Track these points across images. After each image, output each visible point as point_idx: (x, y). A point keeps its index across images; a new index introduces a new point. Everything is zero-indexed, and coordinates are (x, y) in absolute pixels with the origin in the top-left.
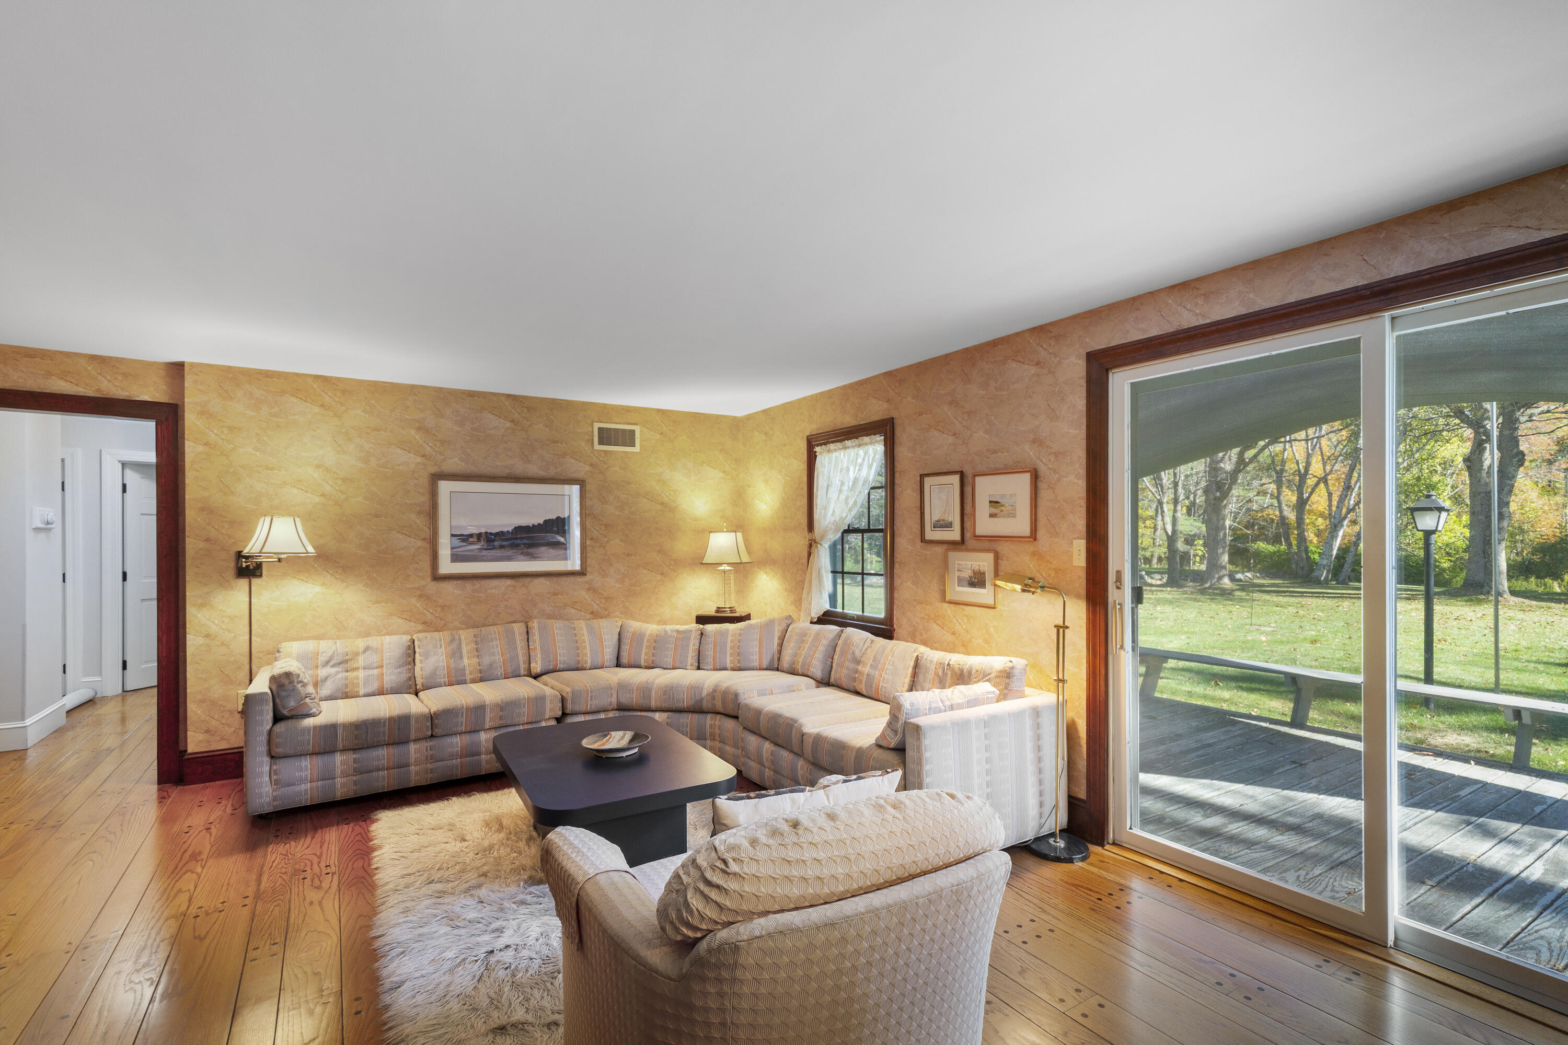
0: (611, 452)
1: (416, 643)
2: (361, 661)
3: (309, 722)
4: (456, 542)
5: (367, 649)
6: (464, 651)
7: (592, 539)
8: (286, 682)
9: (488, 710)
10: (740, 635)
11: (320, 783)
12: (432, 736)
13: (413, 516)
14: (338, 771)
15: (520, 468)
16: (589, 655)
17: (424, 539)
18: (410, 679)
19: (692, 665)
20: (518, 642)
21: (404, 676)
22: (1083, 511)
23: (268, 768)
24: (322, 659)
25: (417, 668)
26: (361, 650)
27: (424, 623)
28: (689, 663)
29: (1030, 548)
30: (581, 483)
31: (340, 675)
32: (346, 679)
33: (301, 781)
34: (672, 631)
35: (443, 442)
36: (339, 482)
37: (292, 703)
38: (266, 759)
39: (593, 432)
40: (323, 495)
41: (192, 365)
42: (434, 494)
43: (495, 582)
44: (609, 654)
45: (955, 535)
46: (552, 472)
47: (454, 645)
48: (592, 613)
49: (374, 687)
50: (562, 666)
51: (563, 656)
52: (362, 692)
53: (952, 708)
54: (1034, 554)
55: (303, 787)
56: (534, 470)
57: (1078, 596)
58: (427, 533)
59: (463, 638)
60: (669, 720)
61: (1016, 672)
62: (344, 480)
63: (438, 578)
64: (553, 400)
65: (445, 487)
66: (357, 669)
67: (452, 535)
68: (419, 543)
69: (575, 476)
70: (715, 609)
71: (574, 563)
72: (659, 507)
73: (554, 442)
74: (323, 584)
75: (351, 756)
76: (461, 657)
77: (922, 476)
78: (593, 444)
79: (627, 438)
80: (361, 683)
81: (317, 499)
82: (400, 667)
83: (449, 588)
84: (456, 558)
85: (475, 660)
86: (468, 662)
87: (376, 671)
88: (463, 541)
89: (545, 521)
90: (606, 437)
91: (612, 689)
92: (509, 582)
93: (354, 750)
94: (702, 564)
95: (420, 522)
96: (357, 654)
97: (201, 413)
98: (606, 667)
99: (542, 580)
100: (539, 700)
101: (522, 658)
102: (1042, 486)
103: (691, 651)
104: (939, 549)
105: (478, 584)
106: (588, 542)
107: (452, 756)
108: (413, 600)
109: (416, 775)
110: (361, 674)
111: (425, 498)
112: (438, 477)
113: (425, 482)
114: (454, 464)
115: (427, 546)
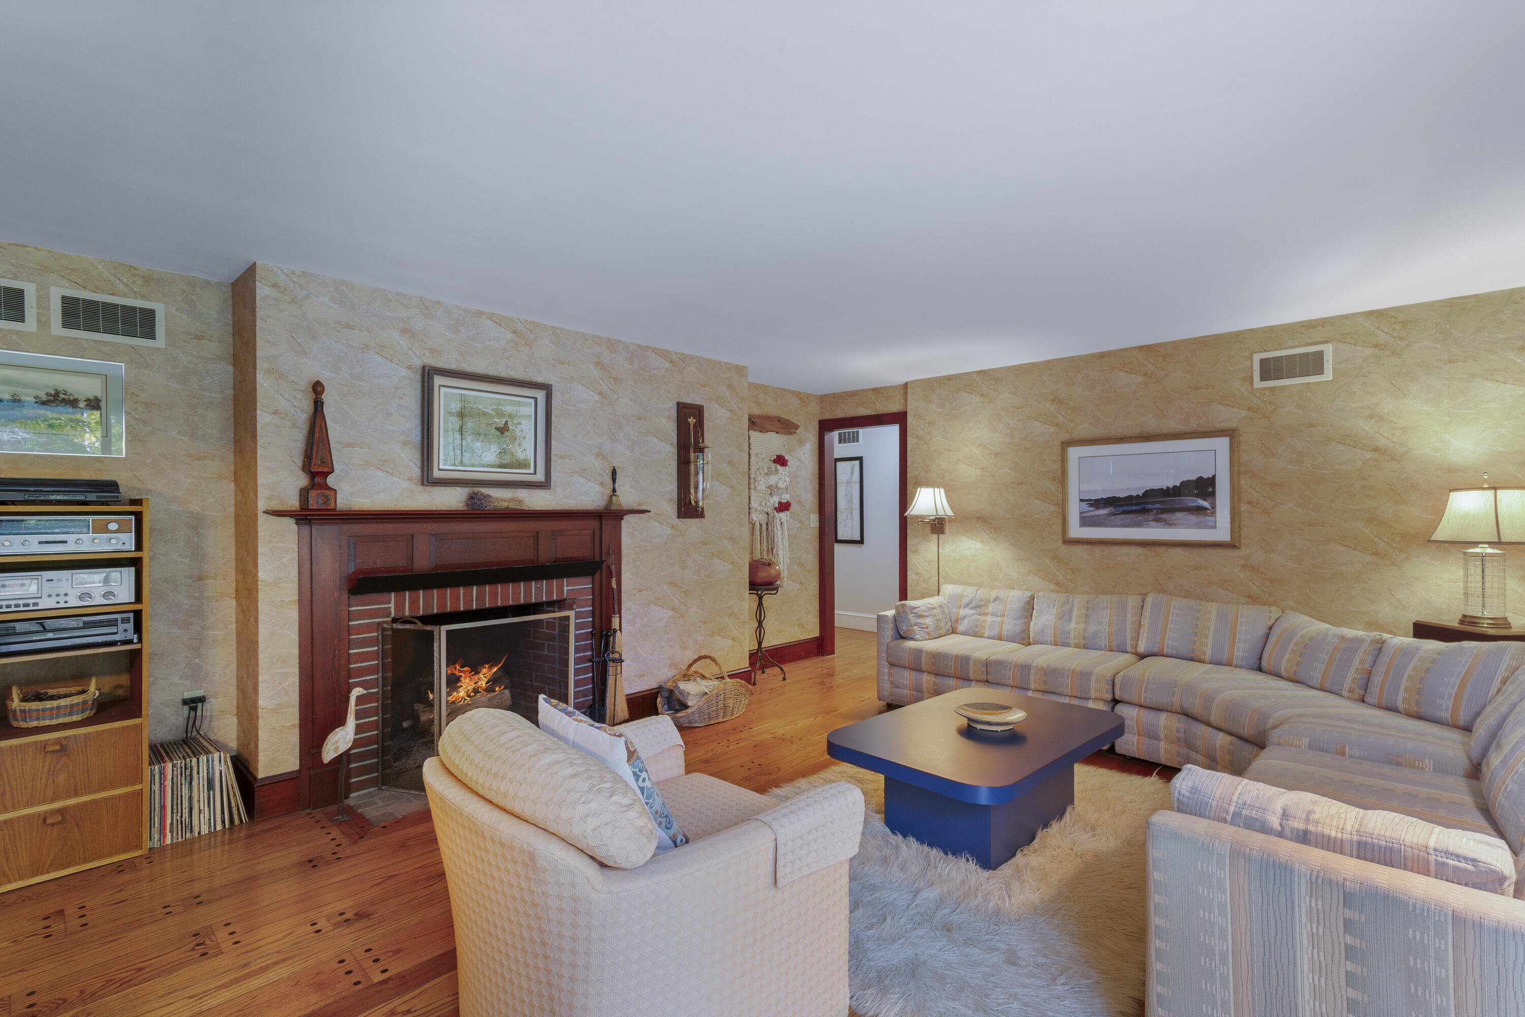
0: (1282, 388)
2: (991, 608)
3: (910, 644)
4: (1085, 506)
5: (996, 599)
6: (1075, 613)
7: (1249, 503)
10: (1433, 662)
12: (987, 681)
13: (1047, 483)
14: (925, 689)
15: (1153, 424)
16: (1210, 646)
17: (1055, 504)
18: (1024, 631)
19: (1351, 691)
20: (1129, 616)
21: (1020, 628)
23: (887, 670)
24: (965, 601)
25: (1032, 623)
26: (992, 599)
27: (1057, 583)
28: (1346, 687)
30: (1230, 433)
31: (974, 617)
32: (978, 621)
33: (903, 687)
34: (1334, 636)
35: (1074, 409)
36: (993, 456)
37: (905, 628)
38: (886, 664)
39: (1252, 366)
40: (982, 468)
42: (1064, 461)
43: (1125, 550)
44: (1242, 649)
46: (1193, 425)
47: (1066, 608)
48: (1249, 596)
49: (995, 632)
50: (1170, 652)
51: (1172, 640)
52: (986, 634)
55: (905, 692)
56: (1172, 425)
58: (1058, 498)
59: (1076, 602)
62: (996, 454)
63: (1068, 541)
64: (1195, 339)
65: (1074, 453)
66: (986, 614)
67: (1081, 500)
68: (1053, 508)
69: (1224, 425)
70: (1460, 617)
71: (1221, 531)
72: (1368, 455)
73: (1197, 388)
74: (982, 542)
76: (1070, 620)
78: (1252, 383)
79: (1314, 363)
80: (987, 627)
81: (979, 472)
82: (1017, 619)
83: (1079, 550)
84: (1085, 522)
85: (1082, 626)
86: (1074, 626)
87: (999, 619)
88: (1091, 505)
89: (1183, 483)
90: (1270, 369)
92: (1140, 550)
95: (1052, 487)
96: (988, 602)
98: (1236, 666)
99: (1179, 550)
101: (1129, 634)
103: (1353, 670)
105: (1108, 550)
106: (1244, 507)
108: (1047, 560)
110: (989, 619)
111: (1057, 465)
112: (1066, 444)
113: (1057, 449)
114: (1085, 429)
115: (1059, 510)
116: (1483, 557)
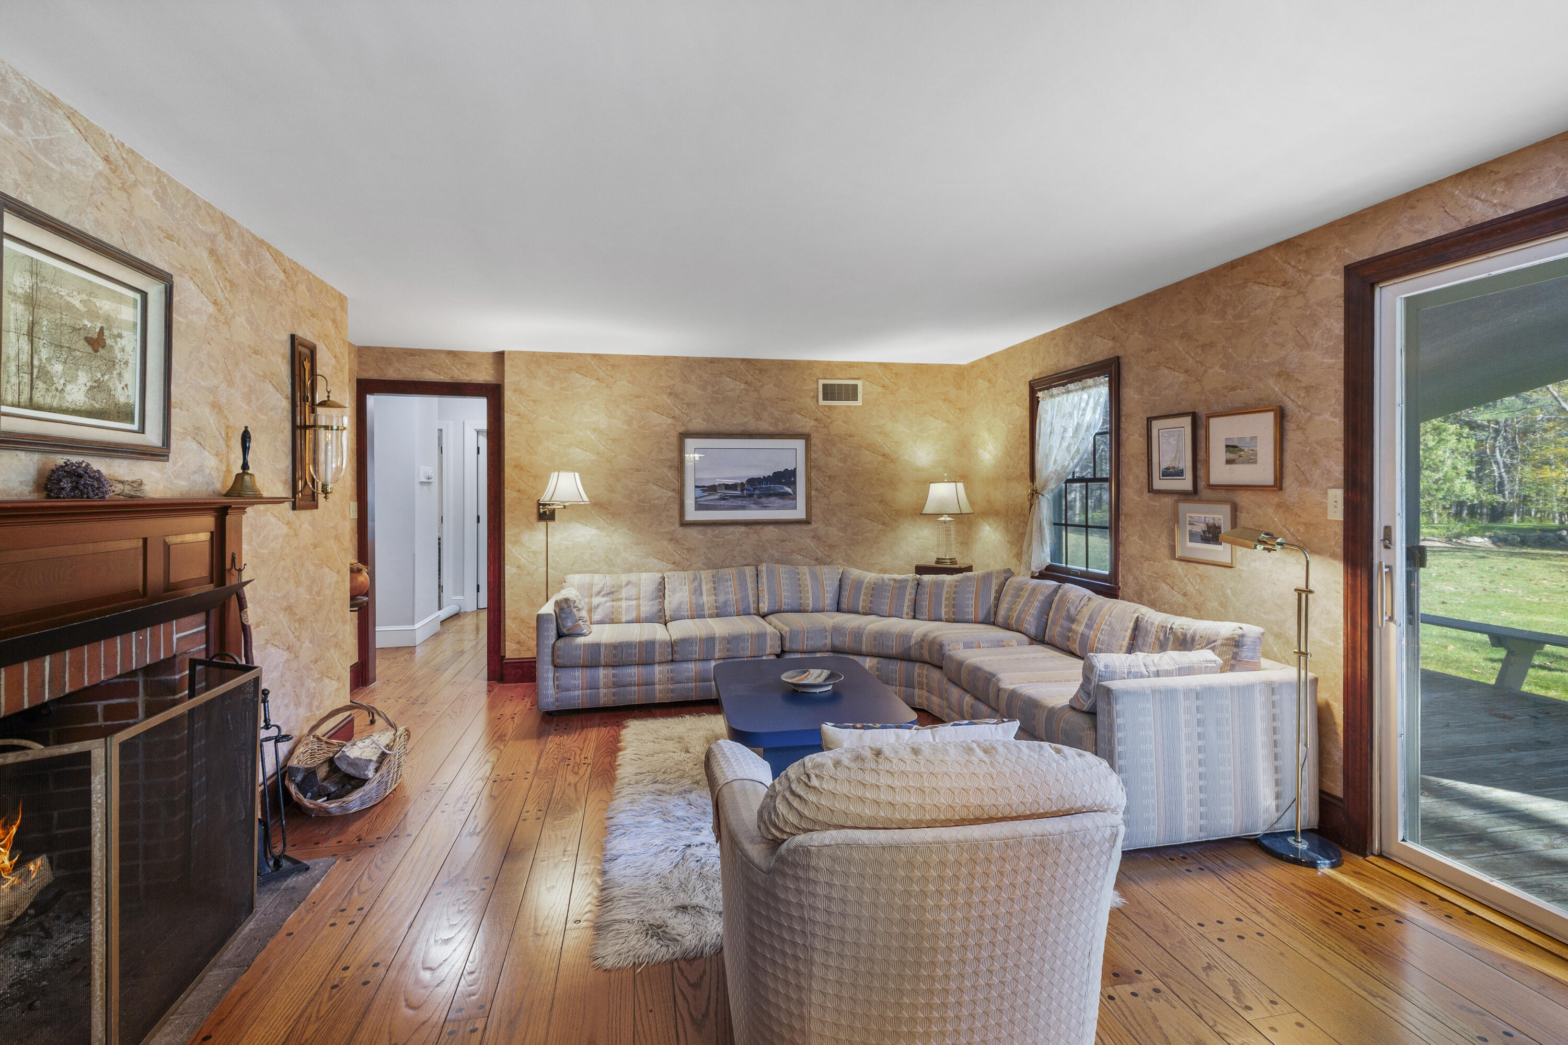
0: (835, 407)
1: (666, 580)
2: (624, 593)
3: (581, 640)
4: (699, 492)
5: (628, 583)
6: (704, 588)
7: (816, 490)
8: (565, 606)
9: (717, 642)
10: (956, 586)
11: (589, 692)
12: (672, 661)
13: (666, 470)
14: (601, 684)
15: (753, 425)
16: (811, 599)
17: (674, 490)
18: (660, 611)
19: (907, 614)
20: (749, 584)
21: (656, 608)
22: (1341, 454)
23: (552, 675)
24: (596, 589)
25: (666, 602)
26: (624, 584)
27: (674, 563)
28: (905, 612)
29: (1274, 498)
30: (806, 437)
31: (608, 604)
32: (613, 607)
33: (575, 688)
34: (889, 580)
35: (689, 405)
36: (610, 442)
37: (569, 624)
38: (551, 667)
39: (818, 389)
41: (511, 352)
42: (681, 451)
43: (731, 529)
44: (829, 599)
45: (1185, 484)
46: (781, 428)
47: (696, 583)
48: (816, 559)
49: (633, 615)
50: (786, 607)
51: (786, 597)
52: (623, 620)
53: (1158, 674)
54: (1279, 506)
55: (576, 693)
56: (764, 426)
57: (1333, 556)
58: (676, 485)
59: (703, 577)
60: (879, 666)
61: (1247, 641)
62: (613, 440)
63: (684, 524)
64: (782, 361)
65: (690, 444)
66: (620, 599)
67: (696, 487)
68: (670, 494)
69: (800, 430)
70: (935, 559)
71: (799, 513)
72: (880, 458)
73: (783, 400)
74: (598, 528)
75: (611, 671)
76: (701, 594)
77: (1149, 420)
78: (817, 401)
79: (850, 393)
80: (623, 612)
81: (591, 457)
82: (653, 600)
83: (693, 532)
84: (699, 507)
85: (713, 598)
86: (707, 599)
87: (634, 602)
88: (704, 491)
89: (774, 473)
90: (830, 392)
91: (826, 631)
92: (743, 529)
93: (613, 666)
94: (921, 514)
95: (671, 475)
96: (621, 587)
97: (518, 391)
98: (827, 611)
99: (771, 527)
100: (761, 636)
101: (751, 599)
102: (1290, 426)
103: (907, 600)
104: (1168, 501)
105: (717, 530)
106: (813, 493)
107: (688, 680)
108: (665, 543)
109: (660, 693)
110: (624, 604)
111: (675, 455)
112: (684, 435)
113: (674, 440)
114: (698, 424)
115: (676, 496)
116: (945, 522)
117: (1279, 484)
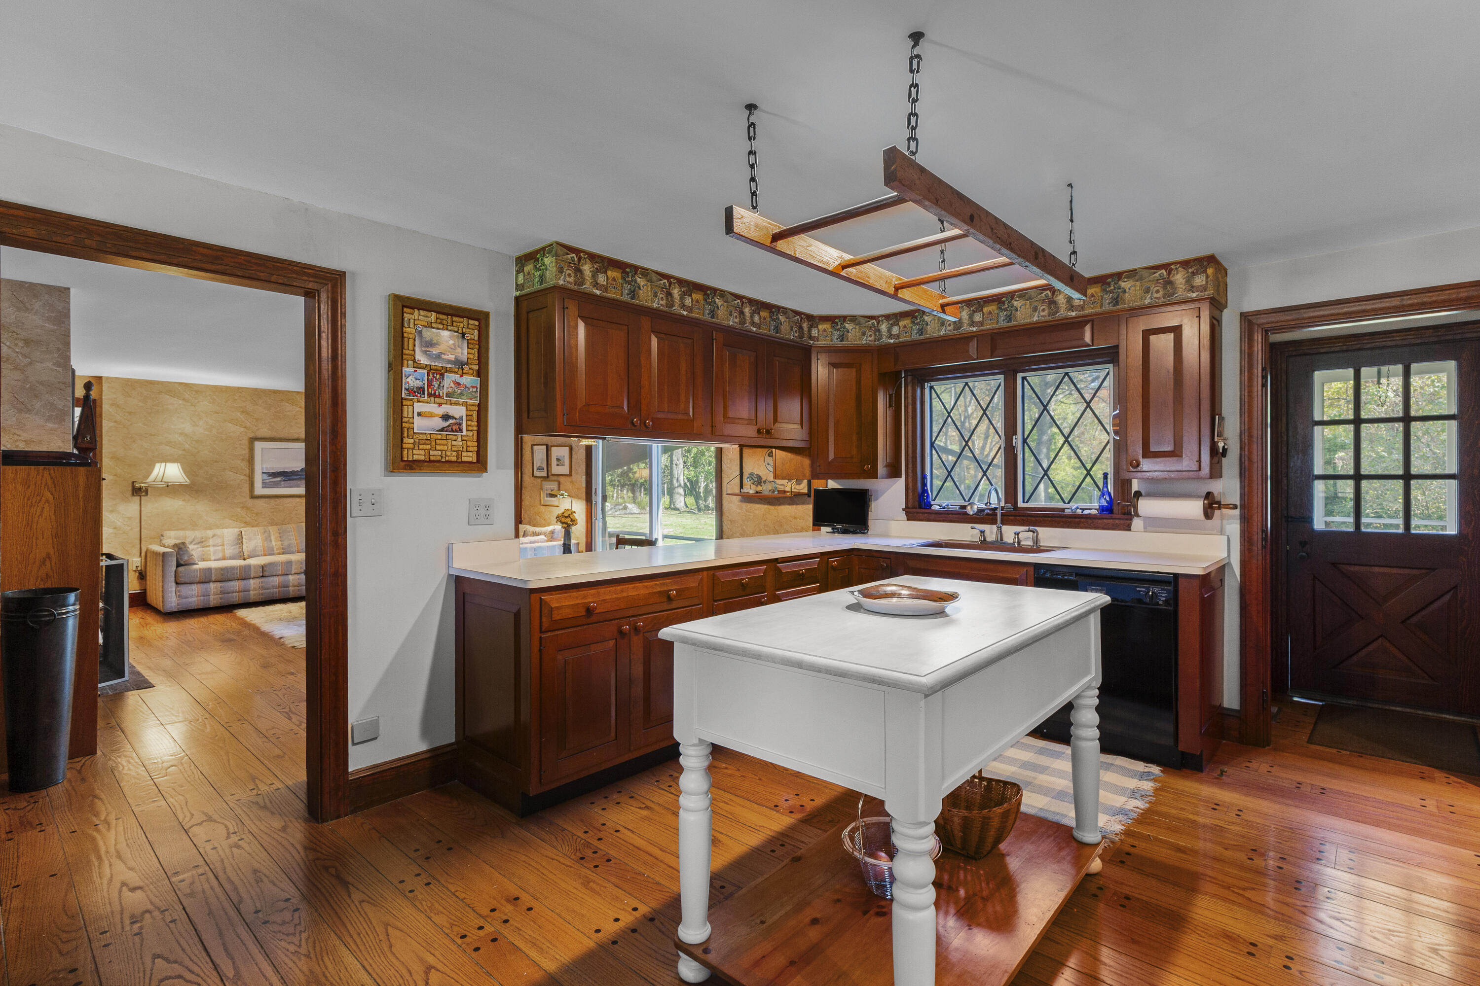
1: (243, 533)
2: (211, 542)
3: (195, 567)
4: (265, 477)
5: (214, 535)
6: (273, 537)
8: (182, 546)
9: (294, 564)
11: (202, 598)
12: (263, 576)
13: (239, 462)
14: (212, 593)
17: (245, 475)
18: (240, 552)
21: (237, 550)
22: (584, 464)
23: (175, 589)
24: (188, 540)
25: (244, 546)
26: (211, 536)
27: (245, 523)
29: (570, 479)
31: (200, 549)
32: (203, 551)
33: (192, 596)
35: (257, 420)
37: (186, 558)
38: (174, 584)
41: (108, 378)
42: (252, 450)
45: (544, 474)
47: (266, 534)
49: (220, 555)
52: (213, 558)
54: (570, 482)
55: (193, 599)
57: (583, 498)
58: (247, 472)
59: (271, 530)
61: (556, 531)
63: (253, 497)
65: (258, 445)
66: (210, 546)
67: (263, 473)
68: (242, 477)
75: (219, 585)
76: (271, 541)
77: (533, 445)
80: (212, 554)
82: (234, 545)
83: (260, 502)
84: (265, 485)
85: (280, 543)
86: (276, 543)
87: (220, 547)
88: (269, 476)
93: (220, 581)
95: (244, 465)
97: (112, 405)
102: (572, 453)
104: (539, 480)
105: (278, 501)
107: (273, 587)
108: (239, 510)
109: (253, 596)
110: (212, 549)
111: (246, 452)
112: (253, 440)
113: (246, 442)
114: (264, 432)
115: (247, 479)
117: (570, 475)
